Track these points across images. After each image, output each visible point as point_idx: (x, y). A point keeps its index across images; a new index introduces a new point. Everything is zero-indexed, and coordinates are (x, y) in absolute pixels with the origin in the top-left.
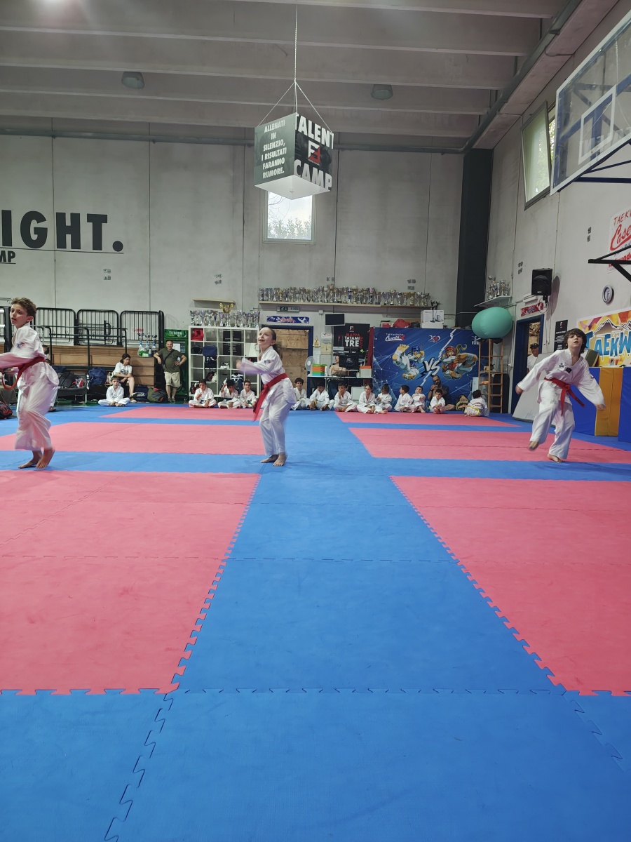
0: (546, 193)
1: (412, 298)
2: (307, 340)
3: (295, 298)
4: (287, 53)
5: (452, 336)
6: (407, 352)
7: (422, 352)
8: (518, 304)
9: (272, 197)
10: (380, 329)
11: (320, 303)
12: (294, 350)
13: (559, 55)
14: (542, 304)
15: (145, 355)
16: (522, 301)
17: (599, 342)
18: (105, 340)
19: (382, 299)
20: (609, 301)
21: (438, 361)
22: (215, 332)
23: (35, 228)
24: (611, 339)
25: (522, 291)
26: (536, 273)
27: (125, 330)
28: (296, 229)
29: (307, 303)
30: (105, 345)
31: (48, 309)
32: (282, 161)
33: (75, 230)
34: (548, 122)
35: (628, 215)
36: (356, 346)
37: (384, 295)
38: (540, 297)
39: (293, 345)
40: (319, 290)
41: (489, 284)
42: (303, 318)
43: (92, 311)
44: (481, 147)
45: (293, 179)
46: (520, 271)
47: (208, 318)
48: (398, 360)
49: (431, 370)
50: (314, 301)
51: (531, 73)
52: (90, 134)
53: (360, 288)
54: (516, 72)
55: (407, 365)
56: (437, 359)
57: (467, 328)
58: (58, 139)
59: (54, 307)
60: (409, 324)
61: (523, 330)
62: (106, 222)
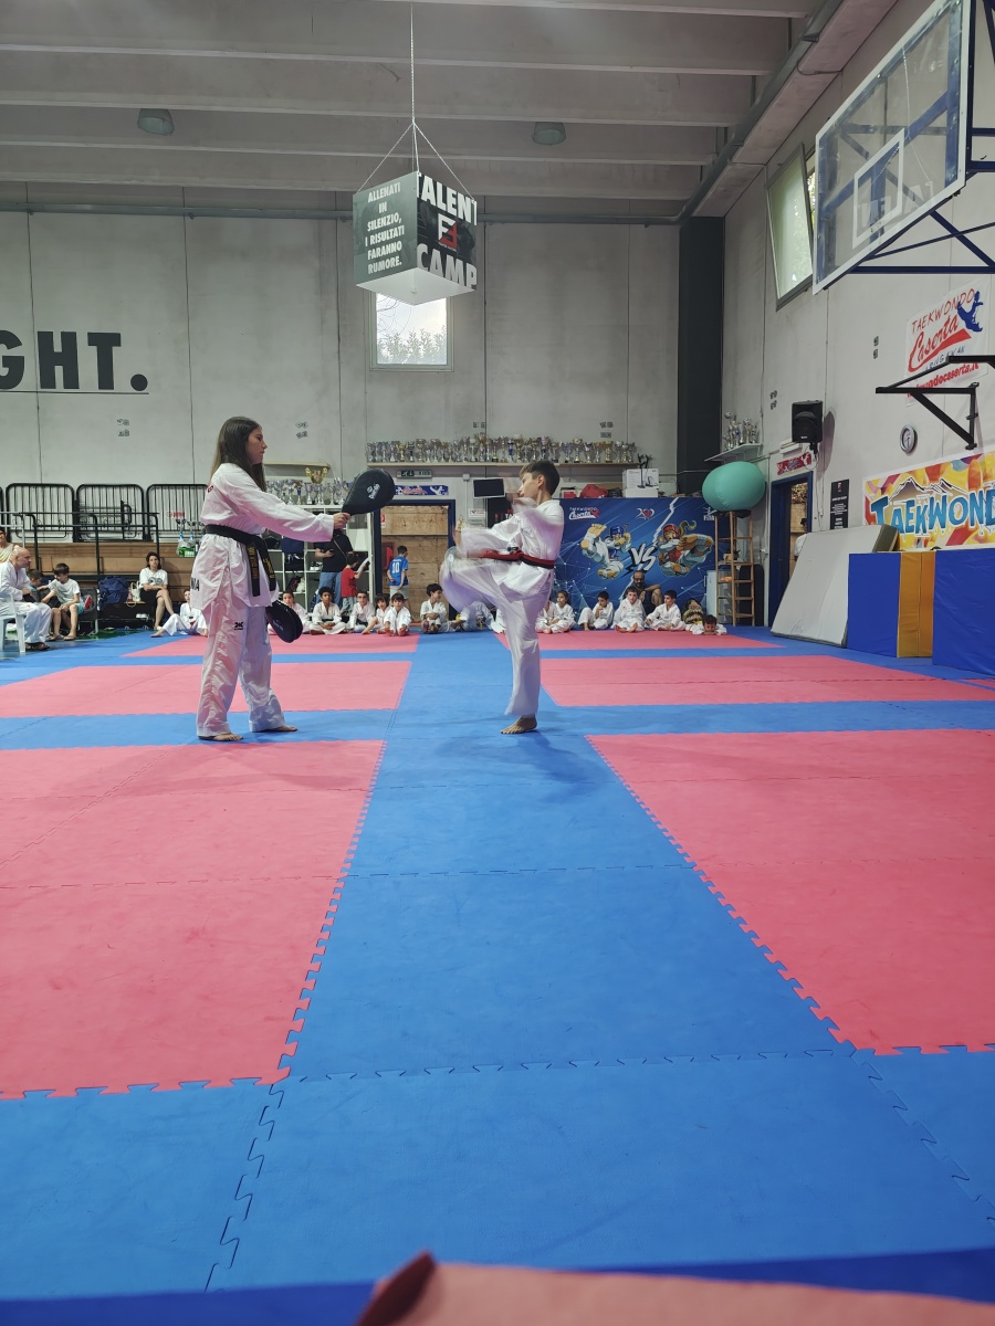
0: (806, 286)
1: (608, 450)
2: (446, 522)
3: (425, 456)
4: (400, 75)
5: (672, 508)
6: (603, 536)
7: (628, 535)
8: (772, 457)
9: (382, 301)
11: (465, 463)
12: (426, 537)
13: (820, 73)
14: (810, 455)
15: (189, 554)
16: (778, 451)
17: (898, 512)
18: (123, 532)
19: (562, 453)
20: (911, 450)
21: (652, 549)
23: (5, 357)
24: (915, 507)
25: (778, 437)
26: (797, 408)
27: (155, 514)
28: (422, 347)
29: (443, 463)
30: (124, 540)
31: (30, 485)
32: (396, 247)
33: (69, 358)
34: (806, 176)
35: (933, 317)
37: (566, 448)
38: (806, 446)
39: (425, 530)
40: (462, 443)
41: (727, 426)
42: (438, 487)
43: (100, 486)
44: (705, 214)
45: (418, 273)
46: (774, 405)
47: (287, 493)
48: (591, 548)
49: (642, 562)
50: (454, 460)
51: (777, 101)
52: (88, 207)
53: (526, 438)
54: (754, 99)
55: (603, 557)
56: (651, 545)
57: (695, 495)
58: (36, 214)
59: (39, 482)
60: (605, 492)
61: (782, 494)
62: (119, 345)
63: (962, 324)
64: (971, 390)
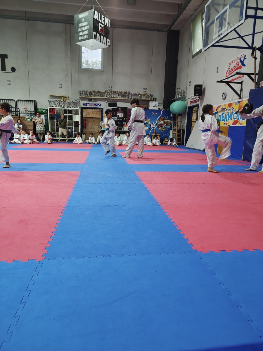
0: (200, 52)
1: (145, 96)
2: (101, 114)
3: (95, 95)
5: (161, 113)
7: (150, 119)
8: (189, 100)
9: (83, 48)
11: (106, 98)
12: (95, 118)
14: (198, 100)
16: (190, 98)
17: (220, 116)
19: (133, 96)
20: (224, 99)
21: (156, 124)
22: (60, 110)
24: (224, 115)
25: (190, 94)
26: (196, 86)
27: (19, 108)
28: (95, 64)
29: (100, 97)
32: (87, 32)
34: (202, 20)
35: (233, 62)
36: (122, 116)
37: (133, 95)
38: (198, 97)
39: (95, 116)
40: (105, 92)
41: (177, 91)
42: (98, 104)
44: (175, 29)
45: (92, 41)
46: (190, 85)
47: (56, 104)
49: (153, 127)
50: (103, 97)
53: (123, 91)
56: (156, 123)
57: (168, 109)
61: (190, 110)
62: (7, 58)
63: (240, 64)
64: (241, 83)
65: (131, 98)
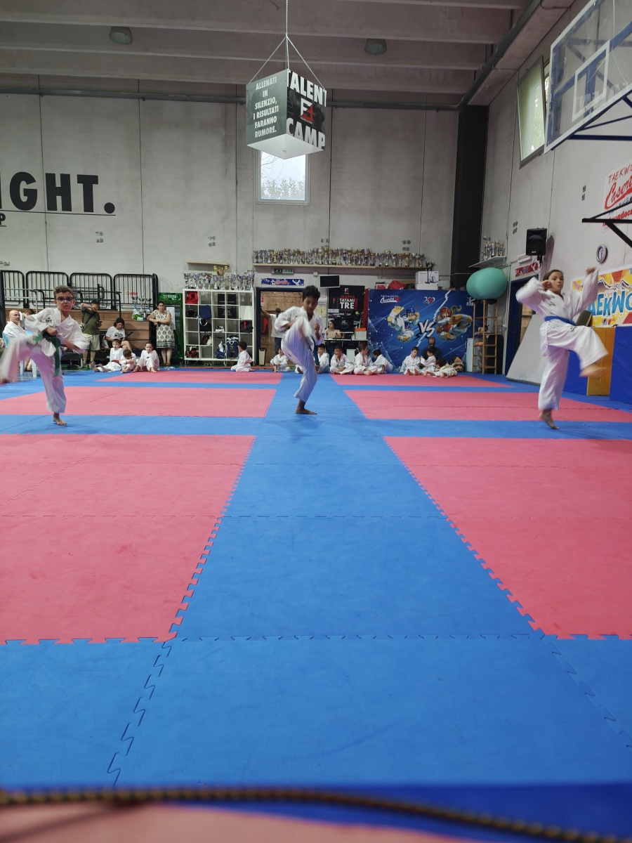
0: (539, 152)
1: (407, 259)
3: (290, 260)
5: (446, 297)
6: (402, 314)
7: (417, 314)
8: (513, 265)
9: (265, 157)
10: (375, 290)
11: (315, 265)
13: (555, 8)
15: (140, 319)
16: (517, 262)
19: (377, 260)
20: (603, 261)
21: (433, 323)
22: (209, 295)
23: (25, 190)
24: (604, 299)
25: (517, 252)
26: (530, 233)
27: (119, 293)
28: (290, 189)
29: (301, 265)
31: (41, 273)
32: (274, 120)
33: (65, 191)
34: (544, 79)
35: (623, 173)
36: (351, 308)
37: (380, 257)
38: (535, 258)
40: (313, 252)
41: (484, 244)
42: (297, 280)
43: (85, 274)
44: (476, 104)
45: (286, 138)
46: (515, 231)
47: (202, 281)
48: (393, 321)
49: (426, 331)
50: (308, 263)
51: (526, 27)
52: (78, 92)
53: (355, 250)
54: (511, 26)
55: (402, 327)
56: (432, 321)
57: (462, 289)
58: (45, 97)
59: (46, 270)
60: (404, 286)
62: (97, 183)
65: (374, 265)
